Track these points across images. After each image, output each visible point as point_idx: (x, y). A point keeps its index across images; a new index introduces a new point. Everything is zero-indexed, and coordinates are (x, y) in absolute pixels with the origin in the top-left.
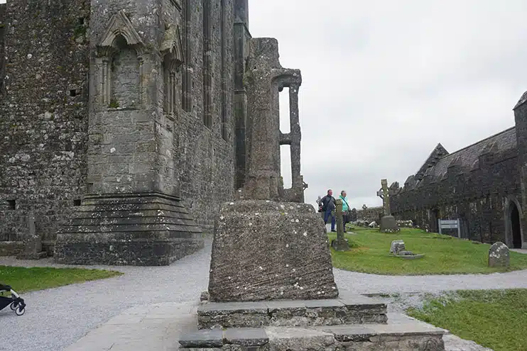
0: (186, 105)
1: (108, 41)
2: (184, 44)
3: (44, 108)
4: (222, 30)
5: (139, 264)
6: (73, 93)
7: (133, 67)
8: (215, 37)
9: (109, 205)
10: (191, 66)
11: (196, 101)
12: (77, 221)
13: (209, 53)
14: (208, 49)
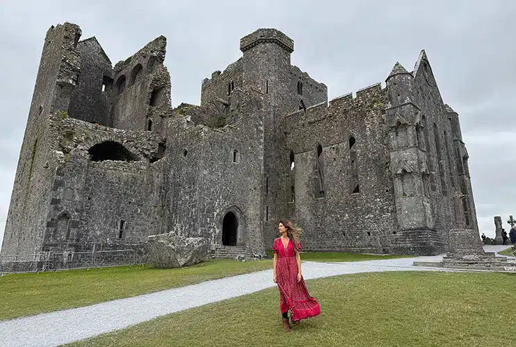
0: (434, 189)
1: (400, 171)
2: (430, 167)
3: (376, 197)
4: (447, 147)
5: (423, 255)
6: (387, 191)
7: (410, 180)
8: (443, 152)
9: (408, 233)
10: (434, 171)
11: (438, 186)
12: (397, 239)
13: (441, 161)
14: (440, 160)
